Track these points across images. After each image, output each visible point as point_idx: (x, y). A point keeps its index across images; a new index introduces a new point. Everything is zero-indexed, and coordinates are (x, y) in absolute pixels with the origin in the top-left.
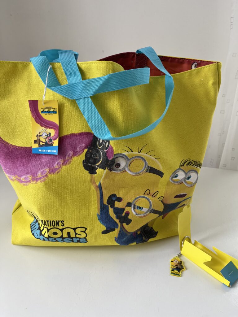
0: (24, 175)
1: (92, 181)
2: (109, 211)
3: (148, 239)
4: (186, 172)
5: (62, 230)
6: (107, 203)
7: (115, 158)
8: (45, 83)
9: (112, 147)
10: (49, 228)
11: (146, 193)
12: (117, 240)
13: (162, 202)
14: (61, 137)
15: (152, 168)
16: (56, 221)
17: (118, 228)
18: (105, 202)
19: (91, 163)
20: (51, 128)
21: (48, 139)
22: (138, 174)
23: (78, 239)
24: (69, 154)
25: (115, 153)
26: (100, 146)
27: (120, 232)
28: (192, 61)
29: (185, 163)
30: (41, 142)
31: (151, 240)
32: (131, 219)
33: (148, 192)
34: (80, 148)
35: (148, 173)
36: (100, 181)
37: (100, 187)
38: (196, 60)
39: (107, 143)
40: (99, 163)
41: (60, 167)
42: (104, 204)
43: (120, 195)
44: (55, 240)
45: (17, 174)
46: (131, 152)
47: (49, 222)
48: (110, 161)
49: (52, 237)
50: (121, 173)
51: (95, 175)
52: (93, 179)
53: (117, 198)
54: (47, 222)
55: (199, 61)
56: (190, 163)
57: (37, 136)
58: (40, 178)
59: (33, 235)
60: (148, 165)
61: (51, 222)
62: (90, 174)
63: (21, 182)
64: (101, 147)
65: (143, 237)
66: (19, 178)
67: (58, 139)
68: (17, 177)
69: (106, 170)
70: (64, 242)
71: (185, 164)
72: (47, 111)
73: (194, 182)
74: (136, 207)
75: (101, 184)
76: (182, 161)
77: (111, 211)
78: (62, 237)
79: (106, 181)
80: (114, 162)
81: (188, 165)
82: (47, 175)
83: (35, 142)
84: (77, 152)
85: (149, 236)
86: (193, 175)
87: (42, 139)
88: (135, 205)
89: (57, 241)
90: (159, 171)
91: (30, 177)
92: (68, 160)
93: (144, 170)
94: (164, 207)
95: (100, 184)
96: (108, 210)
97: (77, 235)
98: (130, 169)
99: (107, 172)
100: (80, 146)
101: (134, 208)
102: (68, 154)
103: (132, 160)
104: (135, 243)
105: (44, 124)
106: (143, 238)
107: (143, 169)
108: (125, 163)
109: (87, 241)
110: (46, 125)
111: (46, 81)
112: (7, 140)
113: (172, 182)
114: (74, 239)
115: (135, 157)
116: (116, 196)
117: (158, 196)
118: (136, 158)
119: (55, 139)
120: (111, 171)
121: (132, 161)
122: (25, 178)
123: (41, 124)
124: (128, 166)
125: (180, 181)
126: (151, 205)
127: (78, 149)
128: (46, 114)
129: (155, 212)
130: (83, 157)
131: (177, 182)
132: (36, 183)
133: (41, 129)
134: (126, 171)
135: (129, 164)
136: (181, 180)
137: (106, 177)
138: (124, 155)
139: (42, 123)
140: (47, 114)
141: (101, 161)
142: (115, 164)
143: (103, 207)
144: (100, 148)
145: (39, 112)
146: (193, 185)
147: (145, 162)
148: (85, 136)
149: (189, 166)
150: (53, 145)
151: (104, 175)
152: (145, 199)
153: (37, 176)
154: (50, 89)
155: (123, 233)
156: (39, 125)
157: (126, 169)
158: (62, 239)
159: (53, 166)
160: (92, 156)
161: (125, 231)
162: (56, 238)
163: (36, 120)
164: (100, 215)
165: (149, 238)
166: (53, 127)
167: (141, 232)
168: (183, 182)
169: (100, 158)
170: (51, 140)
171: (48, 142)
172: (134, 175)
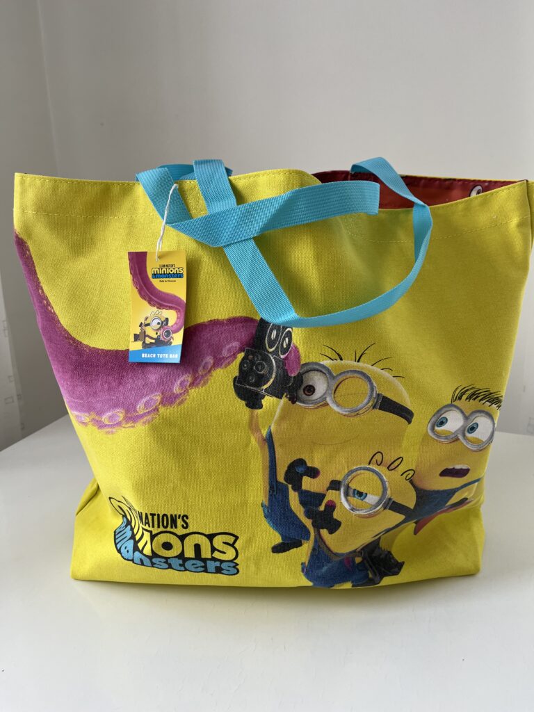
0: (108, 410)
1: (253, 426)
2: (288, 499)
3: (381, 579)
4: (467, 414)
5: (182, 538)
6: (286, 479)
7: (304, 374)
8: (162, 216)
9: (296, 348)
10: (155, 531)
11: (374, 460)
12: (308, 570)
13: (411, 482)
14: (189, 328)
15: (387, 398)
16: (171, 515)
17: (308, 539)
18: (281, 478)
19: (251, 385)
20: (171, 308)
21: (161, 331)
22: (355, 412)
23: (218, 564)
24: (206, 363)
25: (302, 363)
26: (271, 347)
27: (314, 549)
28: (472, 184)
29: (464, 393)
30: (147, 338)
31: (387, 581)
32: (339, 519)
33: (378, 457)
34: (229, 350)
35: (377, 411)
36: (270, 427)
37: (269, 441)
38: (479, 181)
39: (287, 339)
40: (269, 383)
41: (186, 391)
42: (277, 481)
43: (314, 461)
44: (166, 562)
45: (94, 409)
46: (339, 361)
47: (156, 517)
48: (292, 380)
49: (160, 554)
50: (316, 408)
51: (259, 411)
52: (254, 420)
53: (308, 468)
54: (150, 517)
55: (485, 181)
56: (474, 396)
57: (141, 325)
58: (142, 416)
59: (119, 551)
60: (377, 391)
61: (161, 517)
62: (248, 409)
63: (101, 426)
64: (273, 349)
65: (369, 572)
66: (97, 418)
67: (182, 331)
68: (93, 415)
69: (284, 400)
70: (186, 570)
71: (464, 397)
72: (164, 274)
73: (484, 438)
74: (351, 492)
75: (272, 432)
76: (457, 389)
77: (294, 498)
78: (181, 556)
79: (284, 425)
80: (302, 381)
81: (469, 398)
82: (156, 410)
83: (137, 337)
84: (222, 359)
85: (383, 569)
86: (483, 423)
87: (150, 331)
88: (348, 487)
89: (170, 567)
90: (402, 406)
91: (120, 414)
92: (203, 376)
93: (368, 403)
94: (417, 497)
95: (270, 435)
96: (286, 496)
97: (216, 552)
98: (338, 399)
99: (285, 404)
100: (228, 346)
101: (347, 495)
102: (203, 364)
103: (341, 378)
104: (348, 585)
105: (156, 299)
106: (367, 575)
107: (366, 401)
108: (325, 385)
109: (238, 571)
110: (161, 302)
111: (166, 212)
112: (78, 338)
113: (434, 437)
114: (208, 562)
115: (347, 372)
116: (306, 464)
117: (402, 468)
118: (349, 375)
119: (177, 331)
120: (294, 402)
121: (340, 380)
122: (111, 418)
123: (151, 302)
124: (333, 392)
125: (453, 436)
126: (385, 489)
127: (225, 353)
128: (162, 279)
129: (395, 507)
130: (233, 369)
131: (446, 438)
132: (133, 427)
133: (149, 311)
134: (327, 404)
135: (334, 388)
136: (454, 434)
137: (283, 417)
138: (323, 366)
139: (153, 298)
140: (164, 279)
141: (272, 380)
142: (303, 387)
143: (275, 487)
144: (271, 350)
145: (147, 276)
146: (483, 447)
147: (371, 384)
148: (240, 325)
149: (471, 400)
150: (171, 343)
151: (278, 411)
152: (371, 473)
153: (135, 410)
154: (172, 227)
155: (320, 555)
156: (145, 303)
157: (329, 400)
158: (181, 562)
159: (172, 389)
160: (254, 368)
161: (325, 549)
162: (169, 558)
163: (140, 292)
164: (270, 505)
165: (383, 575)
166: (173, 305)
167: (364, 559)
168: (460, 437)
169: (270, 372)
170: (168, 333)
171: (161, 337)
172: (345, 415)
